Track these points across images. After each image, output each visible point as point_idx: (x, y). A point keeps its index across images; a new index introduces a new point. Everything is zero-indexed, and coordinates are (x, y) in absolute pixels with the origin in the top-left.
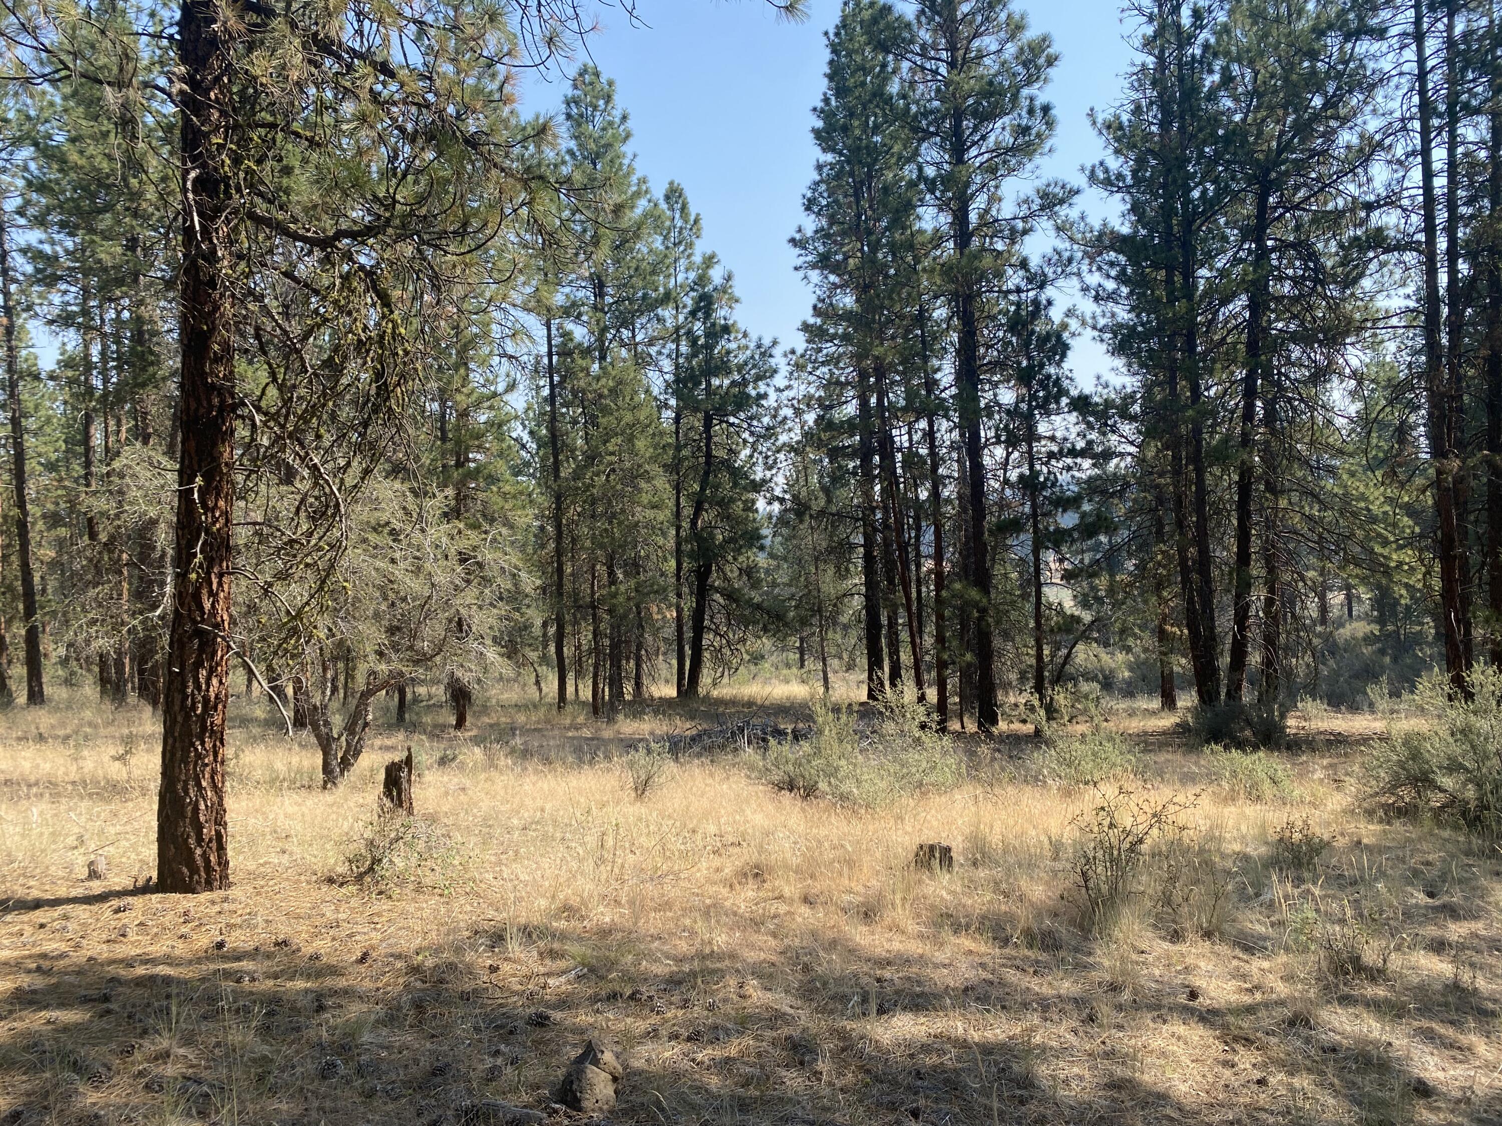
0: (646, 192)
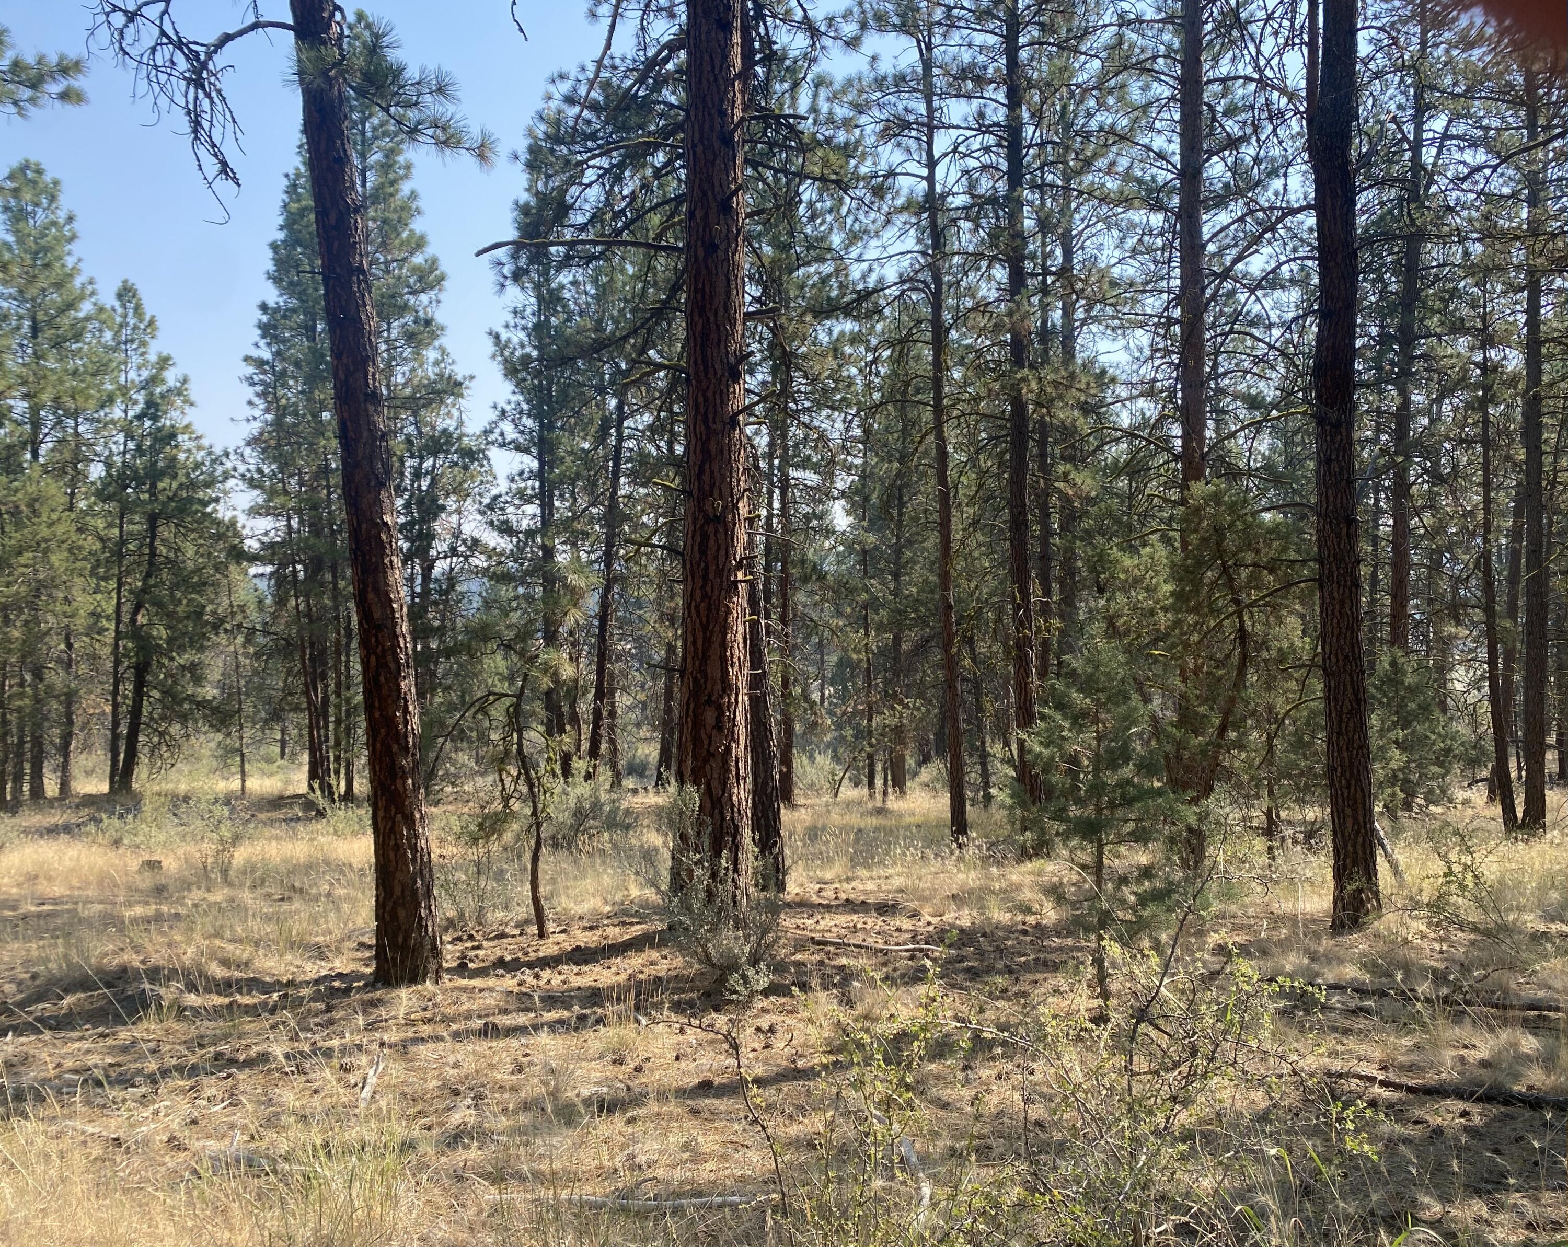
0: (93, 293)
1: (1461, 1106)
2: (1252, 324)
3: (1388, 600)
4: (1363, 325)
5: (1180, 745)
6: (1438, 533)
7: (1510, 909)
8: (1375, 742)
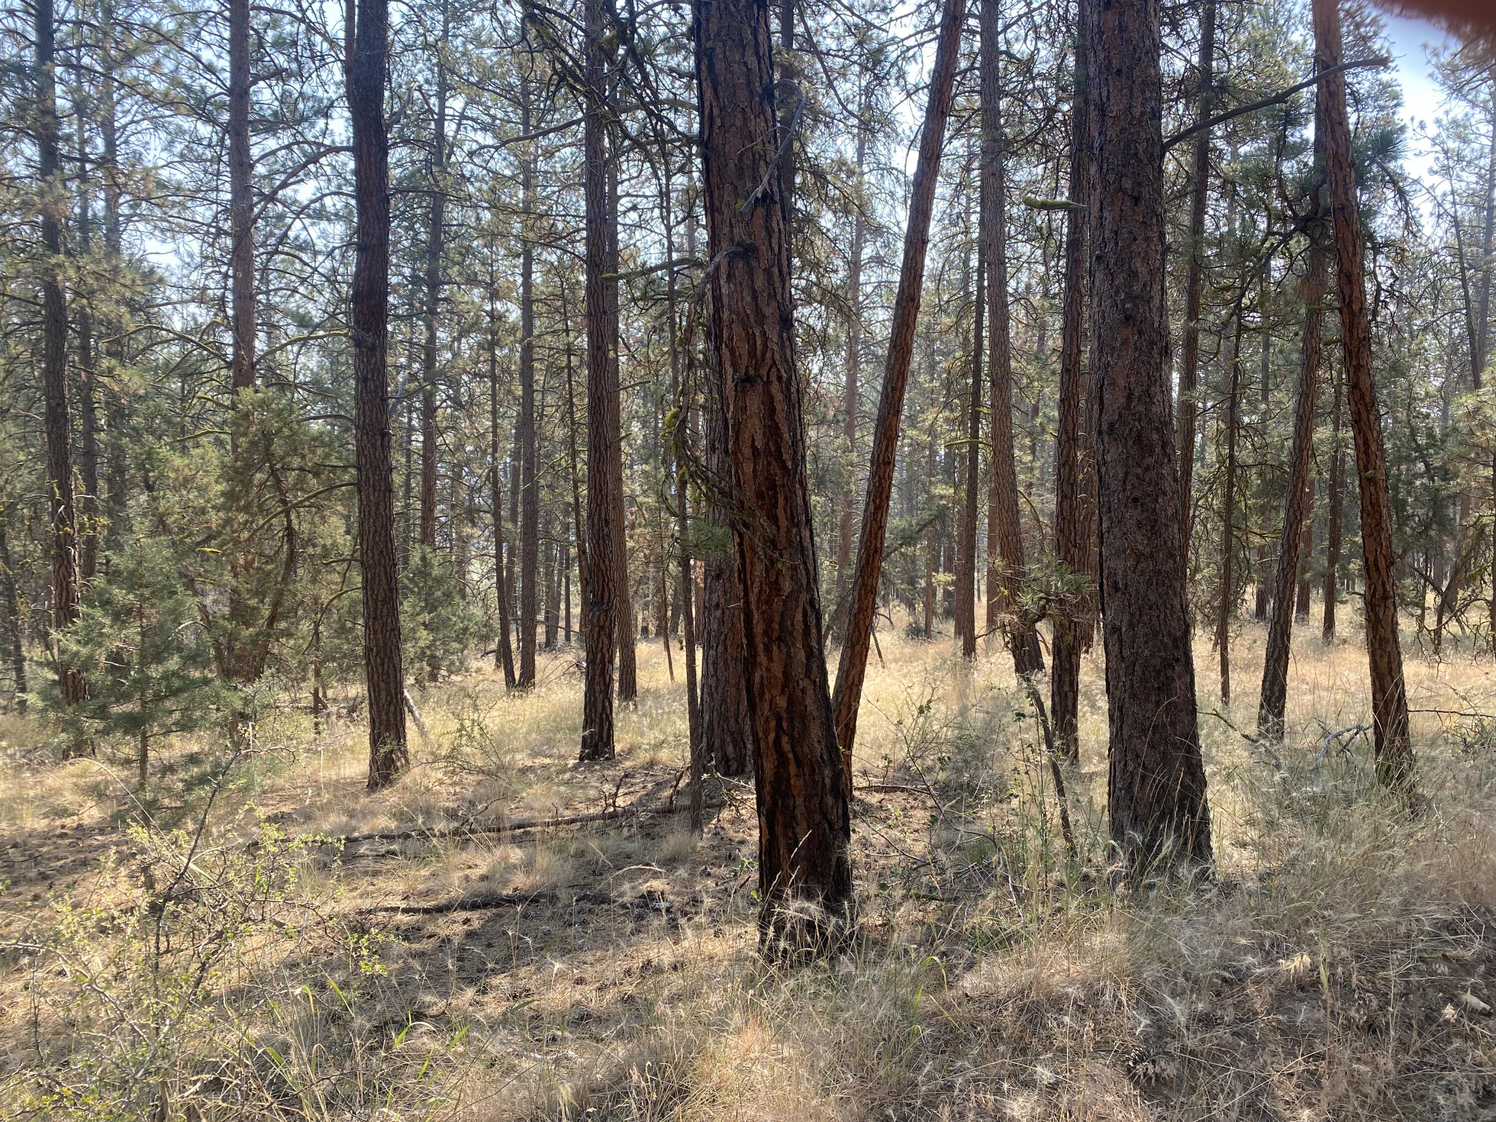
1: (465, 915)
2: (300, 248)
3: (418, 505)
4: (397, 266)
5: (232, 637)
6: (457, 449)
7: (508, 751)
8: (405, 622)
